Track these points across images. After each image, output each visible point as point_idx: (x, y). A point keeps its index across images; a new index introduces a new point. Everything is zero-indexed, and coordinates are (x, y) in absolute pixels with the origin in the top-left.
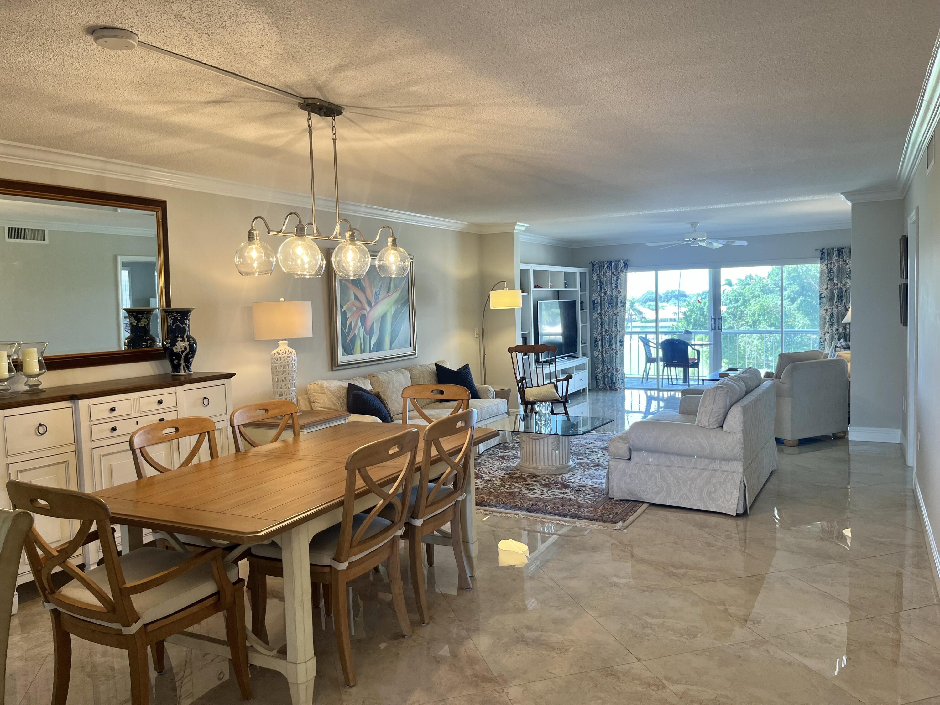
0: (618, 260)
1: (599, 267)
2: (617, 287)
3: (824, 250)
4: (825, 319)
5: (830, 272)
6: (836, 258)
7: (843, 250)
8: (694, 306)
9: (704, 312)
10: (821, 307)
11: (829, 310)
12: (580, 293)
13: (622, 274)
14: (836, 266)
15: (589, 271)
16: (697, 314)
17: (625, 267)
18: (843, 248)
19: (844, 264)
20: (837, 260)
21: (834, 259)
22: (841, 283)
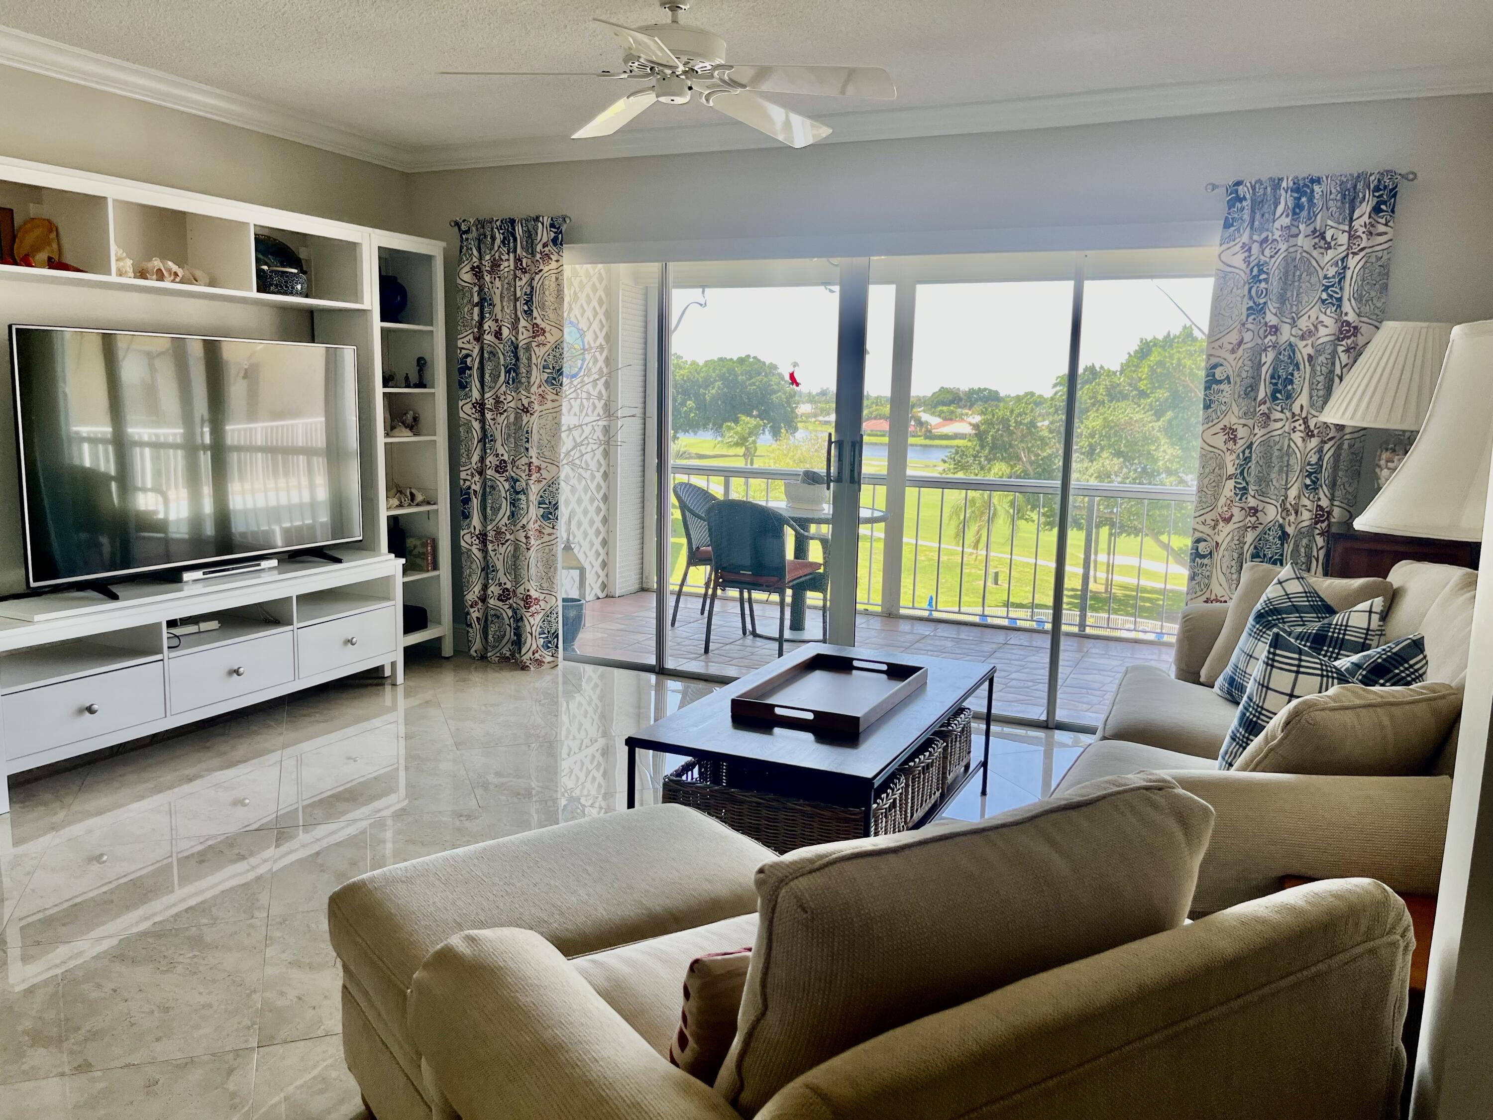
0: (533, 215)
1: (480, 241)
2: (529, 313)
3: (1240, 188)
4: (1222, 466)
5: (1256, 279)
6: (1286, 221)
7: (1316, 188)
8: (993, 415)
9: (1010, 426)
10: (1207, 419)
11: (1241, 432)
12: (377, 324)
13: (546, 269)
14: (1281, 255)
15: (445, 251)
16: (998, 430)
17: (555, 241)
18: (1318, 181)
19: (1315, 247)
20: (1288, 227)
21: (1277, 224)
22: (1293, 324)
